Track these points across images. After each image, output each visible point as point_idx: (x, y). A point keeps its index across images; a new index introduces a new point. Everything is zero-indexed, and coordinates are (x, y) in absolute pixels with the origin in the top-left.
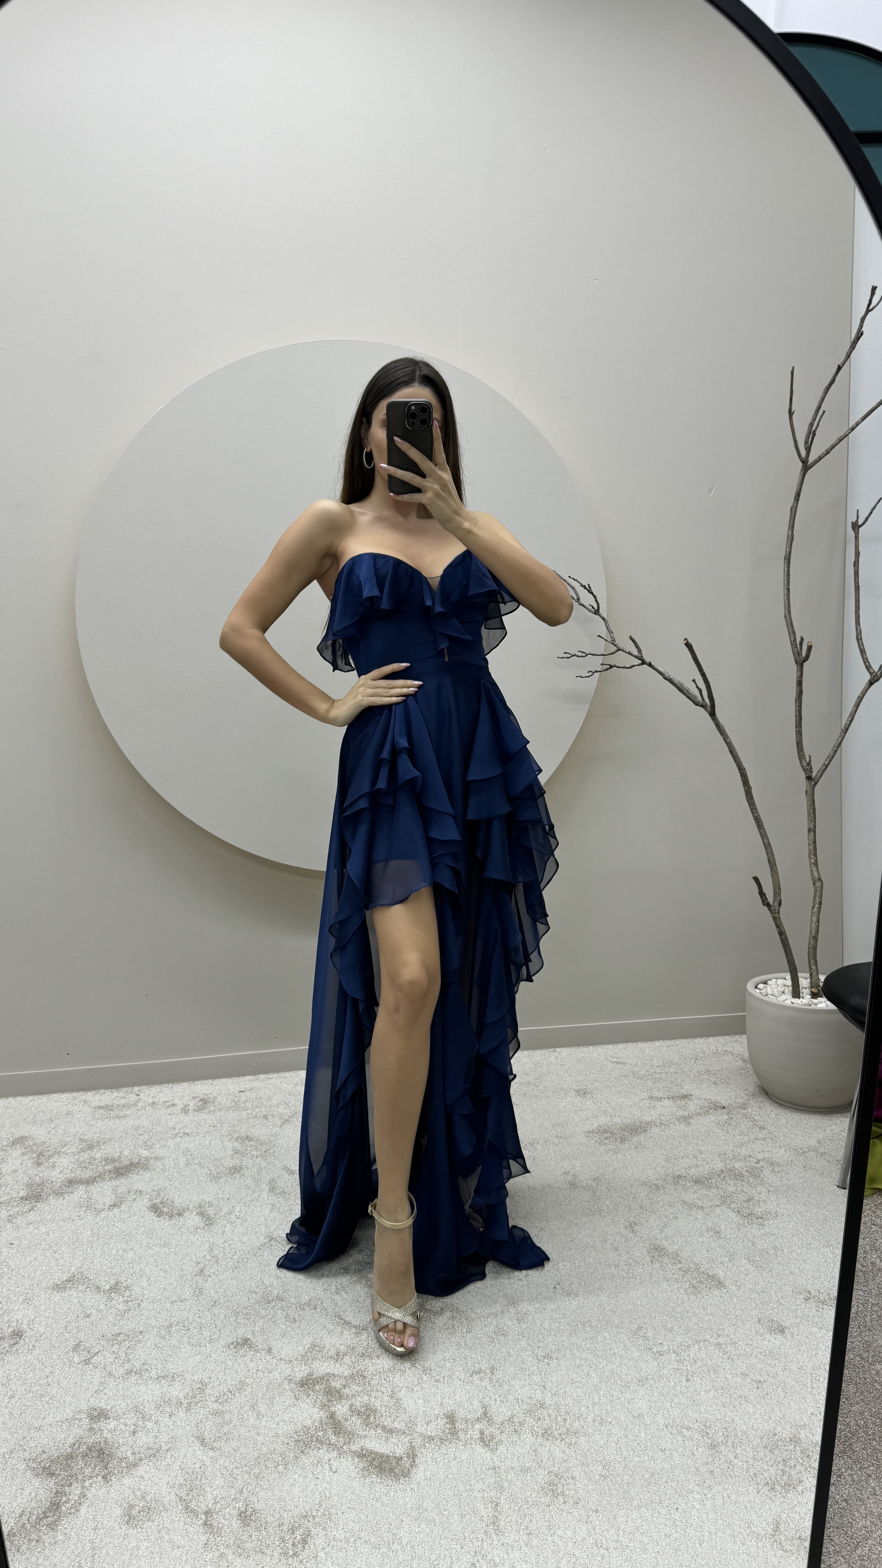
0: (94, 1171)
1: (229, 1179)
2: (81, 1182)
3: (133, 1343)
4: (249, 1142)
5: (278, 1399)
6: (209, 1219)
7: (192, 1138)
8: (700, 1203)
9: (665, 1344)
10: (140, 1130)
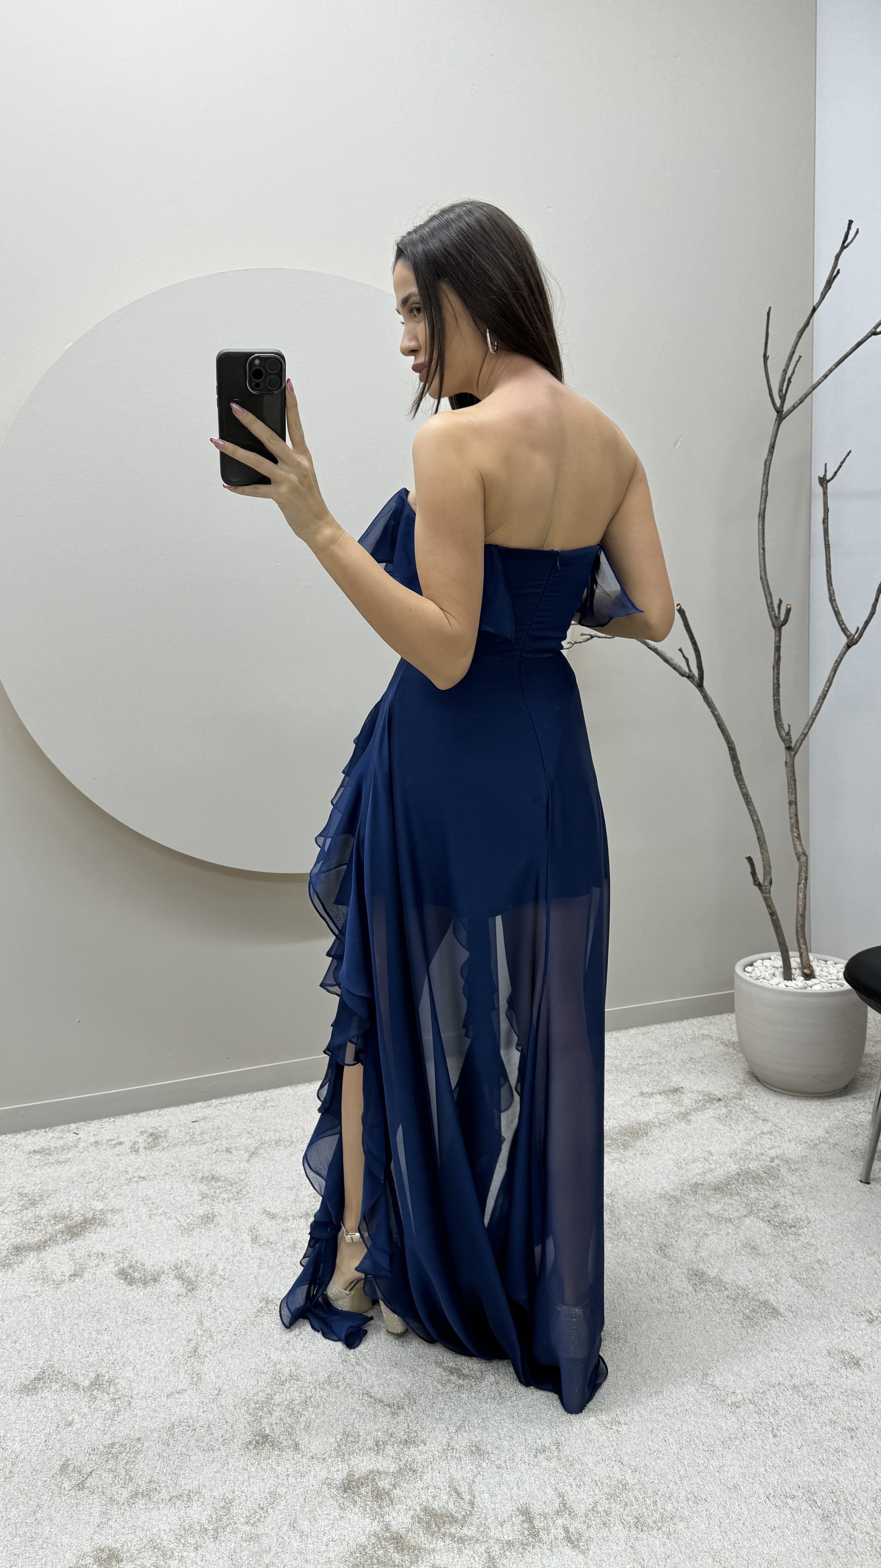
0: (43, 1232)
1: (203, 1230)
2: (30, 1248)
3: (132, 1456)
4: (216, 1182)
5: (319, 1511)
6: (190, 1283)
7: (150, 1182)
8: (726, 1215)
9: (738, 1392)
10: (88, 1177)
